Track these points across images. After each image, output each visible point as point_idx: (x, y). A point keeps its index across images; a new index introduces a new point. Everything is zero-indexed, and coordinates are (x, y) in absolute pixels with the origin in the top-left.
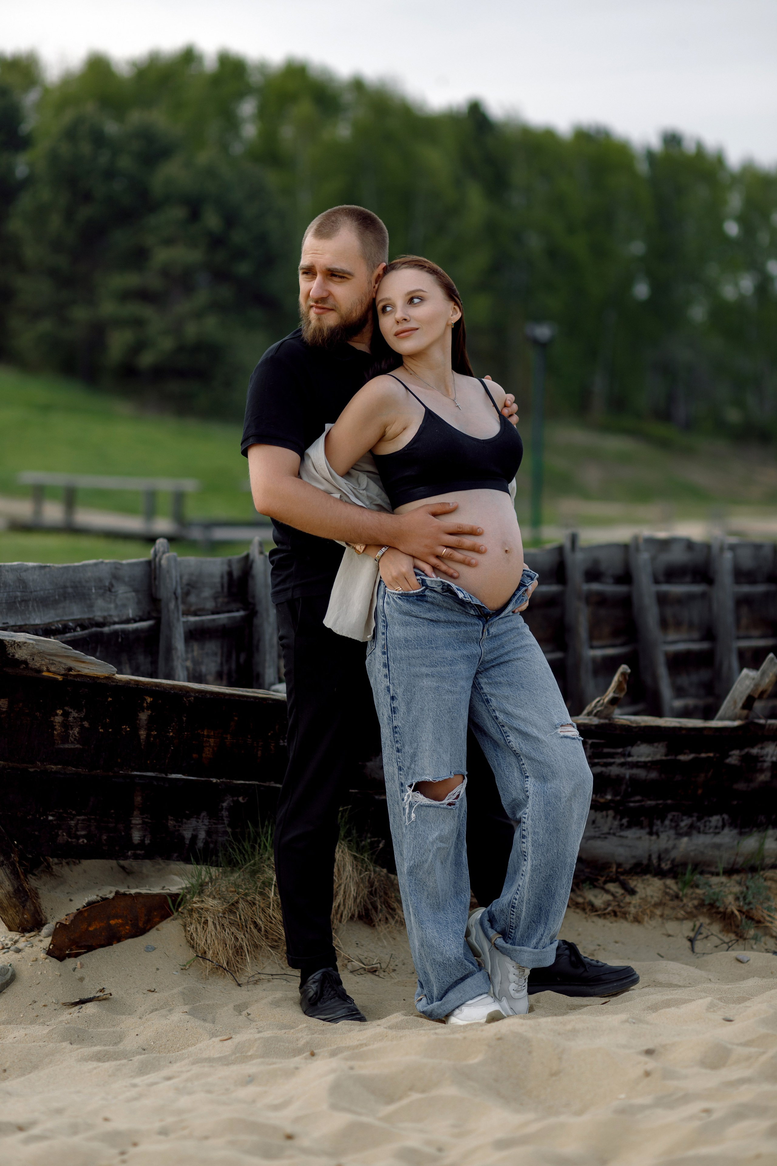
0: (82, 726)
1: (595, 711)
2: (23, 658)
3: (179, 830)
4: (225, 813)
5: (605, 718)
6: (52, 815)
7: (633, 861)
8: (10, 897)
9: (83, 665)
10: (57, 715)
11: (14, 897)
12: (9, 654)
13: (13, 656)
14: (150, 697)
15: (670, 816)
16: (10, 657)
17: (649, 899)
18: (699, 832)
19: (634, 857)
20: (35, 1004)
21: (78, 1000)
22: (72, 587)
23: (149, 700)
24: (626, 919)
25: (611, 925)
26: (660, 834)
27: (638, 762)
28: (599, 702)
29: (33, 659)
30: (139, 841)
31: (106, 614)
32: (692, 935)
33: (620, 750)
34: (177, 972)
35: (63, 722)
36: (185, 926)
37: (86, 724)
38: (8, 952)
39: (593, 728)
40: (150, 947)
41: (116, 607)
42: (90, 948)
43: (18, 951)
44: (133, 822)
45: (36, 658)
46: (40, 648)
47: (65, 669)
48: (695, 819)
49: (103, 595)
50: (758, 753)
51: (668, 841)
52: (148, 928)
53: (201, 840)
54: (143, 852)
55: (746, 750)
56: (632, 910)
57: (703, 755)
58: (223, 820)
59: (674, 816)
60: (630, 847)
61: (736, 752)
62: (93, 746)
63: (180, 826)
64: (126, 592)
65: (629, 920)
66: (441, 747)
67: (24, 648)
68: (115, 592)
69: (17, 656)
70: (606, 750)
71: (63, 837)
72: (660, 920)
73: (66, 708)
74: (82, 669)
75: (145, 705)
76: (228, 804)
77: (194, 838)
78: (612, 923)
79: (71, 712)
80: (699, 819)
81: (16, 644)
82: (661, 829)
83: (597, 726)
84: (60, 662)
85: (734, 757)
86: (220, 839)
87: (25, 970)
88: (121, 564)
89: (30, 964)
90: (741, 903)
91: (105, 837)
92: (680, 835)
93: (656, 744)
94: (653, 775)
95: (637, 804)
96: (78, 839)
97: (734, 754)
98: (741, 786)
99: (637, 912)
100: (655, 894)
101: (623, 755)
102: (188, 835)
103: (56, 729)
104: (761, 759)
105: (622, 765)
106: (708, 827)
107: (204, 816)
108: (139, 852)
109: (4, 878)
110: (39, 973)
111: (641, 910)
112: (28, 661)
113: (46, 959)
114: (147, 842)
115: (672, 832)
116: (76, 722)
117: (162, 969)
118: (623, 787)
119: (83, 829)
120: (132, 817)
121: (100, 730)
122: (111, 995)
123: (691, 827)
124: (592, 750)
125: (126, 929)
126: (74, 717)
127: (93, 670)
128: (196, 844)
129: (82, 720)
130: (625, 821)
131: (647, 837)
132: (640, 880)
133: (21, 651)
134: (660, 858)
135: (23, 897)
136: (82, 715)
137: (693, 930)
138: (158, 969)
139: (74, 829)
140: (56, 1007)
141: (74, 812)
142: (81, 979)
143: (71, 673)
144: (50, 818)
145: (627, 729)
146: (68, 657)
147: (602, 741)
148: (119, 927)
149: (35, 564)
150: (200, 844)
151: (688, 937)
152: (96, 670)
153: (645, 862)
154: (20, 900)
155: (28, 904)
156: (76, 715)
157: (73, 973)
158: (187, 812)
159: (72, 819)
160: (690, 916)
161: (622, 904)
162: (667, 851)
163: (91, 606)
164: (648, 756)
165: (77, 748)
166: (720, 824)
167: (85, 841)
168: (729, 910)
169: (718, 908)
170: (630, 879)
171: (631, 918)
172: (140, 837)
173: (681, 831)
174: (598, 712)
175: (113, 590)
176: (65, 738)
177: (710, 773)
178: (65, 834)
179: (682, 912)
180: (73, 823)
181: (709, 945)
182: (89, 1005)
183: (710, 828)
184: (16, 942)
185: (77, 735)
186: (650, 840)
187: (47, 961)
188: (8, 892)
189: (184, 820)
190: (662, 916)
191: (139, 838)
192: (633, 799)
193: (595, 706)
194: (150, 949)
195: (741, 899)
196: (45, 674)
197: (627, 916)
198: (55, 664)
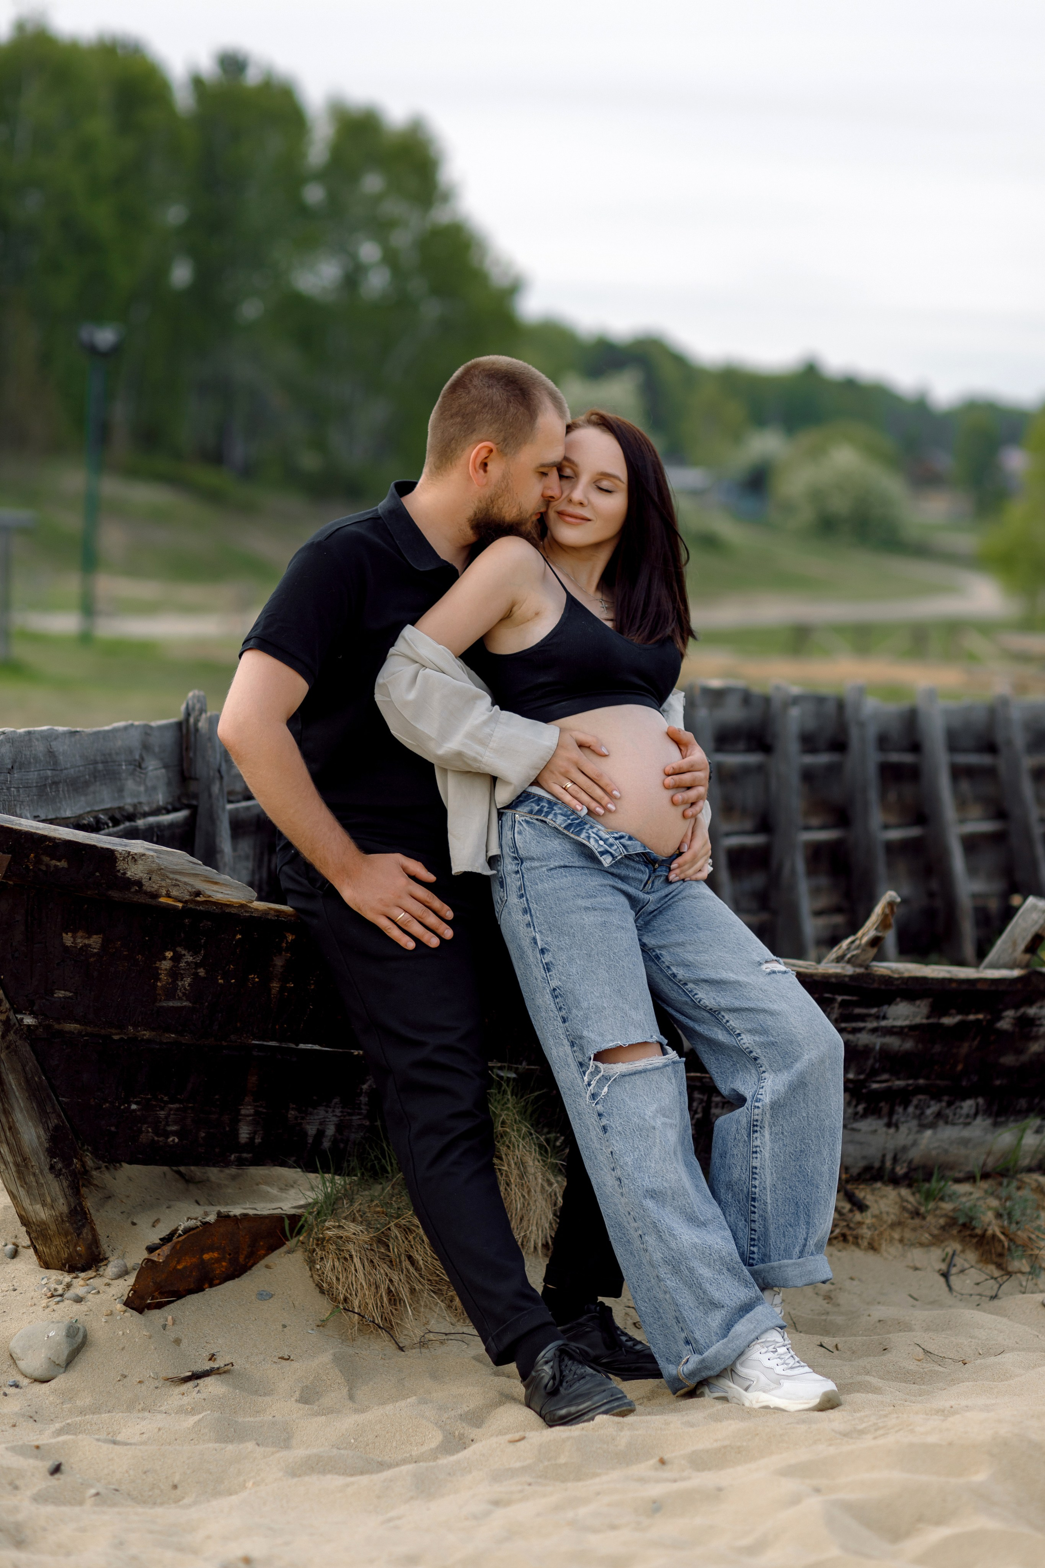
0: (196, 975)
1: (849, 956)
2: (137, 877)
3: (301, 1124)
4: (364, 1099)
5: (861, 966)
6: (136, 1103)
7: (862, 1164)
8: (63, 1221)
9: (215, 888)
10: (165, 958)
11: (68, 1221)
12: (119, 871)
13: (125, 874)
14: (292, 934)
15: (915, 1101)
16: (119, 874)
17: (885, 1216)
18: (947, 1123)
19: (864, 1158)
20: (125, 1380)
21: (190, 1374)
22: (102, 762)
23: (290, 938)
24: (857, 1245)
25: (839, 1254)
26: (900, 1125)
27: (893, 1027)
28: (853, 942)
29: (150, 879)
30: (248, 1140)
31: (136, 801)
32: (943, 1267)
33: (874, 1011)
34: (313, 1330)
35: (171, 969)
36: (311, 1263)
37: (202, 972)
38: (62, 1301)
39: (847, 979)
40: (265, 1293)
41: (146, 790)
42: (179, 1295)
43: (79, 1300)
44: (243, 1112)
45: (154, 877)
46: (161, 863)
47: (191, 894)
48: (944, 1104)
49: (132, 773)
50: (1035, 1014)
51: (908, 1135)
52: (250, 1264)
53: (329, 1138)
54: (250, 1155)
55: (1022, 1010)
56: (865, 1232)
57: (972, 1017)
58: (361, 1109)
59: (920, 1100)
60: (861, 1143)
61: (1010, 1013)
62: (207, 1004)
63: (303, 1118)
64: (156, 769)
65: (863, 1247)
66: (624, 1001)
67: (140, 862)
68: (146, 768)
69: (129, 874)
70: (858, 1011)
71: (147, 1134)
72: (900, 1246)
73: (179, 949)
74: (214, 893)
75: (284, 945)
76: (370, 1086)
77: (321, 1134)
78: (840, 1251)
79: (184, 955)
80: (950, 1104)
81: (131, 857)
82: (903, 1119)
83: (852, 977)
84: (186, 883)
85: (1008, 1020)
86: (353, 1136)
87: (99, 1328)
88: (151, 728)
89: (103, 1320)
90: (1006, 1223)
91: (203, 1135)
92: (923, 1127)
93: (918, 1002)
94: (909, 1045)
95: (884, 1085)
96: (168, 1138)
97: (1008, 1016)
98: (1009, 1060)
99: (872, 1235)
100: (891, 1210)
101: (877, 1017)
102: (311, 1130)
103: (160, 980)
104: (1038, 1022)
105: (874, 1030)
106: (957, 1116)
107: (336, 1104)
108: (245, 1155)
109: (58, 1193)
110: (121, 1333)
111: (877, 1232)
112: (143, 881)
113: (125, 1311)
114: (258, 1140)
115: (914, 1123)
116: (188, 969)
117: (290, 1325)
118: (870, 1062)
119: (175, 1123)
120: (242, 1105)
121: (220, 981)
122: (233, 1365)
123: (939, 1115)
124: (840, 1010)
125: (222, 1266)
126: (186, 962)
127: (228, 894)
128: (321, 1143)
129: (197, 965)
130: (860, 1108)
131: (884, 1129)
132: (868, 1190)
133: (135, 867)
134: (895, 1160)
135: (80, 1221)
136: (198, 960)
137: (944, 1260)
138: (284, 1326)
139: (163, 1123)
140: (157, 1383)
141: (166, 1099)
142: (178, 1341)
143: (198, 899)
144: (134, 1107)
145: (887, 980)
146: (196, 875)
147: (855, 998)
148: (214, 1263)
149: (65, 729)
150: (326, 1144)
151: (940, 1270)
152: (231, 895)
153: (877, 1164)
154: (75, 1225)
155: (85, 1231)
156: (190, 959)
157: (164, 1332)
158: (315, 1098)
159: (162, 1109)
160: (937, 1240)
161: (852, 1225)
162: (905, 1149)
163: (121, 790)
164: (907, 1018)
165: (185, 1007)
166: (973, 1111)
167: (177, 1140)
168: (990, 1232)
169: (974, 1228)
170: (857, 1188)
171: (864, 1243)
172: (249, 1134)
173: (926, 1122)
174: (853, 956)
175: (143, 766)
176: (171, 993)
177: (976, 1043)
178: (150, 1130)
179: (927, 1235)
180: (162, 1114)
181: (968, 1282)
182: (208, 1380)
183: (959, 1118)
184: (69, 1286)
185: (188, 988)
186: (887, 1134)
187: (126, 1314)
188: (61, 1214)
189: (310, 1109)
190: (901, 1241)
191: (248, 1136)
192: (878, 1079)
193: (848, 949)
194: (264, 1296)
195: (1006, 1217)
196: (162, 900)
197: (860, 1241)
198: (178, 886)
